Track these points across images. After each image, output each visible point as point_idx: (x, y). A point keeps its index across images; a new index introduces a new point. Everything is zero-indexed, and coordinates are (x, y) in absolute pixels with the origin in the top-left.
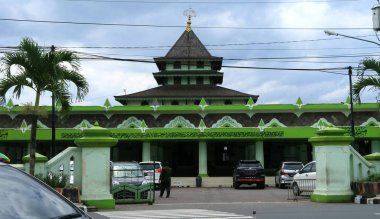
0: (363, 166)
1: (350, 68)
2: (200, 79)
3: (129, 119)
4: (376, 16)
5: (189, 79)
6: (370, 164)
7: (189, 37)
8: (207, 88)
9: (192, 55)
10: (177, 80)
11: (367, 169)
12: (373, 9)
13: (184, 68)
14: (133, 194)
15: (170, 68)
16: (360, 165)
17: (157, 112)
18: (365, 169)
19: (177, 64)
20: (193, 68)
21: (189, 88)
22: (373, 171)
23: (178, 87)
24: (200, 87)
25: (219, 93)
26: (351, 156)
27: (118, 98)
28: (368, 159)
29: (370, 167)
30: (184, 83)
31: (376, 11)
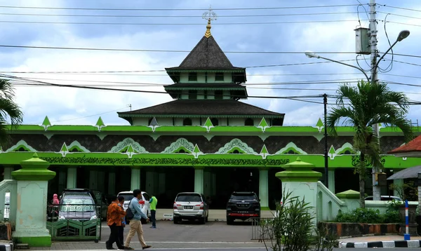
0: (334, 204)
1: (325, 96)
2: (219, 94)
3: (125, 140)
4: (359, 38)
5: (206, 93)
6: (342, 202)
7: (207, 44)
8: (226, 103)
9: (210, 65)
10: (193, 94)
11: (338, 208)
12: (357, 30)
13: (201, 80)
14: (78, 230)
15: (184, 80)
16: (330, 203)
17: (156, 133)
18: (336, 209)
19: (193, 76)
20: (212, 81)
21: (206, 103)
22: (344, 211)
23: (193, 103)
24: (218, 102)
25: (238, 110)
26: (320, 193)
27: (122, 115)
28: (339, 197)
29: (341, 206)
30: (200, 98)
31: (359, 33)
